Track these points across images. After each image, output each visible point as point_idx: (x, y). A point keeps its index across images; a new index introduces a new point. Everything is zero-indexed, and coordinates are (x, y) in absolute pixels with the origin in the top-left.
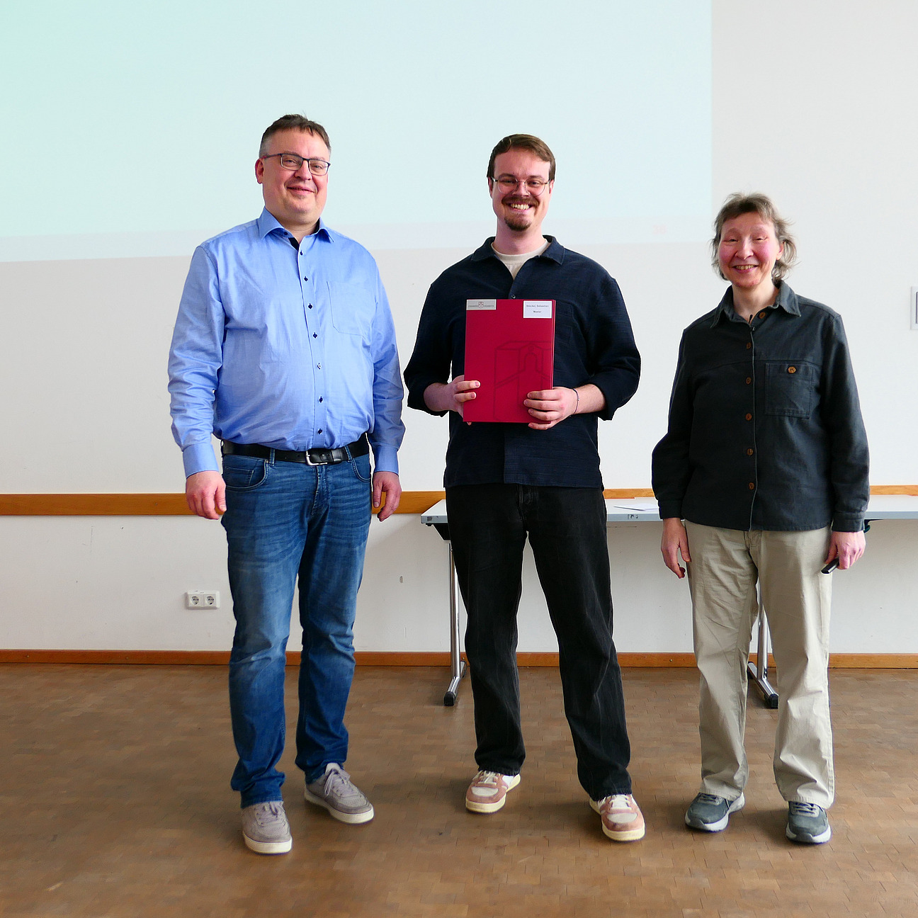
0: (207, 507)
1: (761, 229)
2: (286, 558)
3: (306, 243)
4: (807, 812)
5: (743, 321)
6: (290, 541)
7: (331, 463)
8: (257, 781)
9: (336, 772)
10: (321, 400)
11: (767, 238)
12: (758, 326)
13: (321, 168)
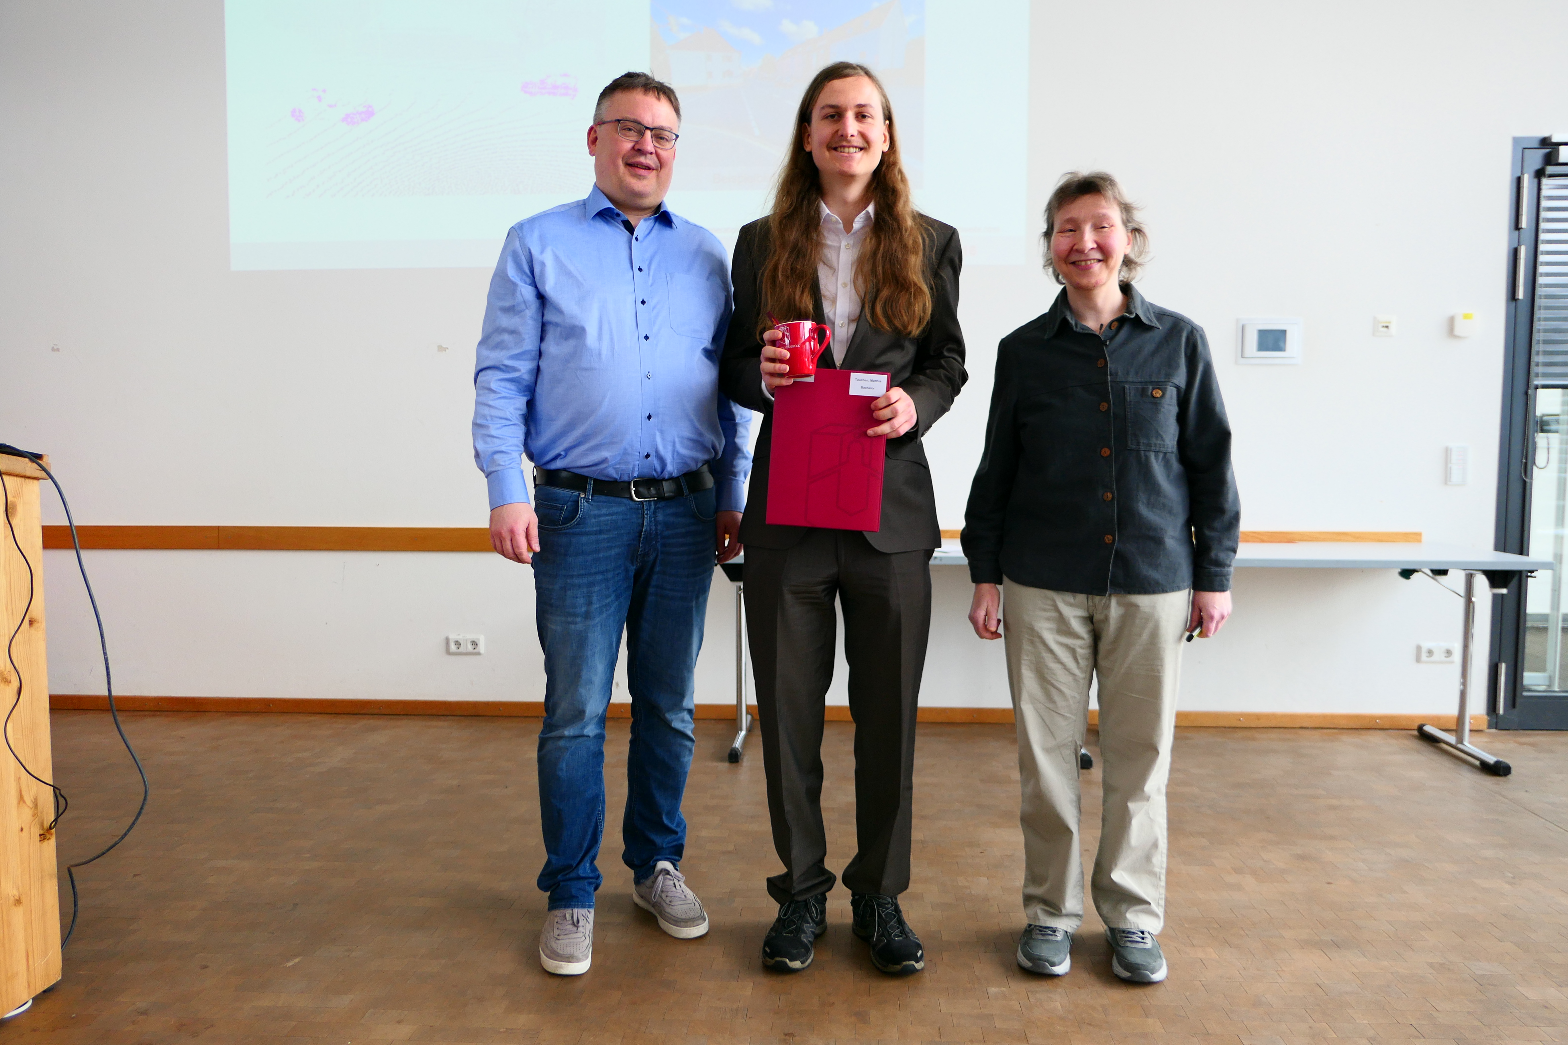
0: (518, 547)
1: (1104, 215)
2: (604, 615)
3: (642, 226)
4: (1139, 942)
5: (1092, 332)
7: (661, 498)
8: (564, 881)
9: (667, 872)
10: (649, 417)
11: (1112, 226)
12: (1112, 339)
13: (667, 140)
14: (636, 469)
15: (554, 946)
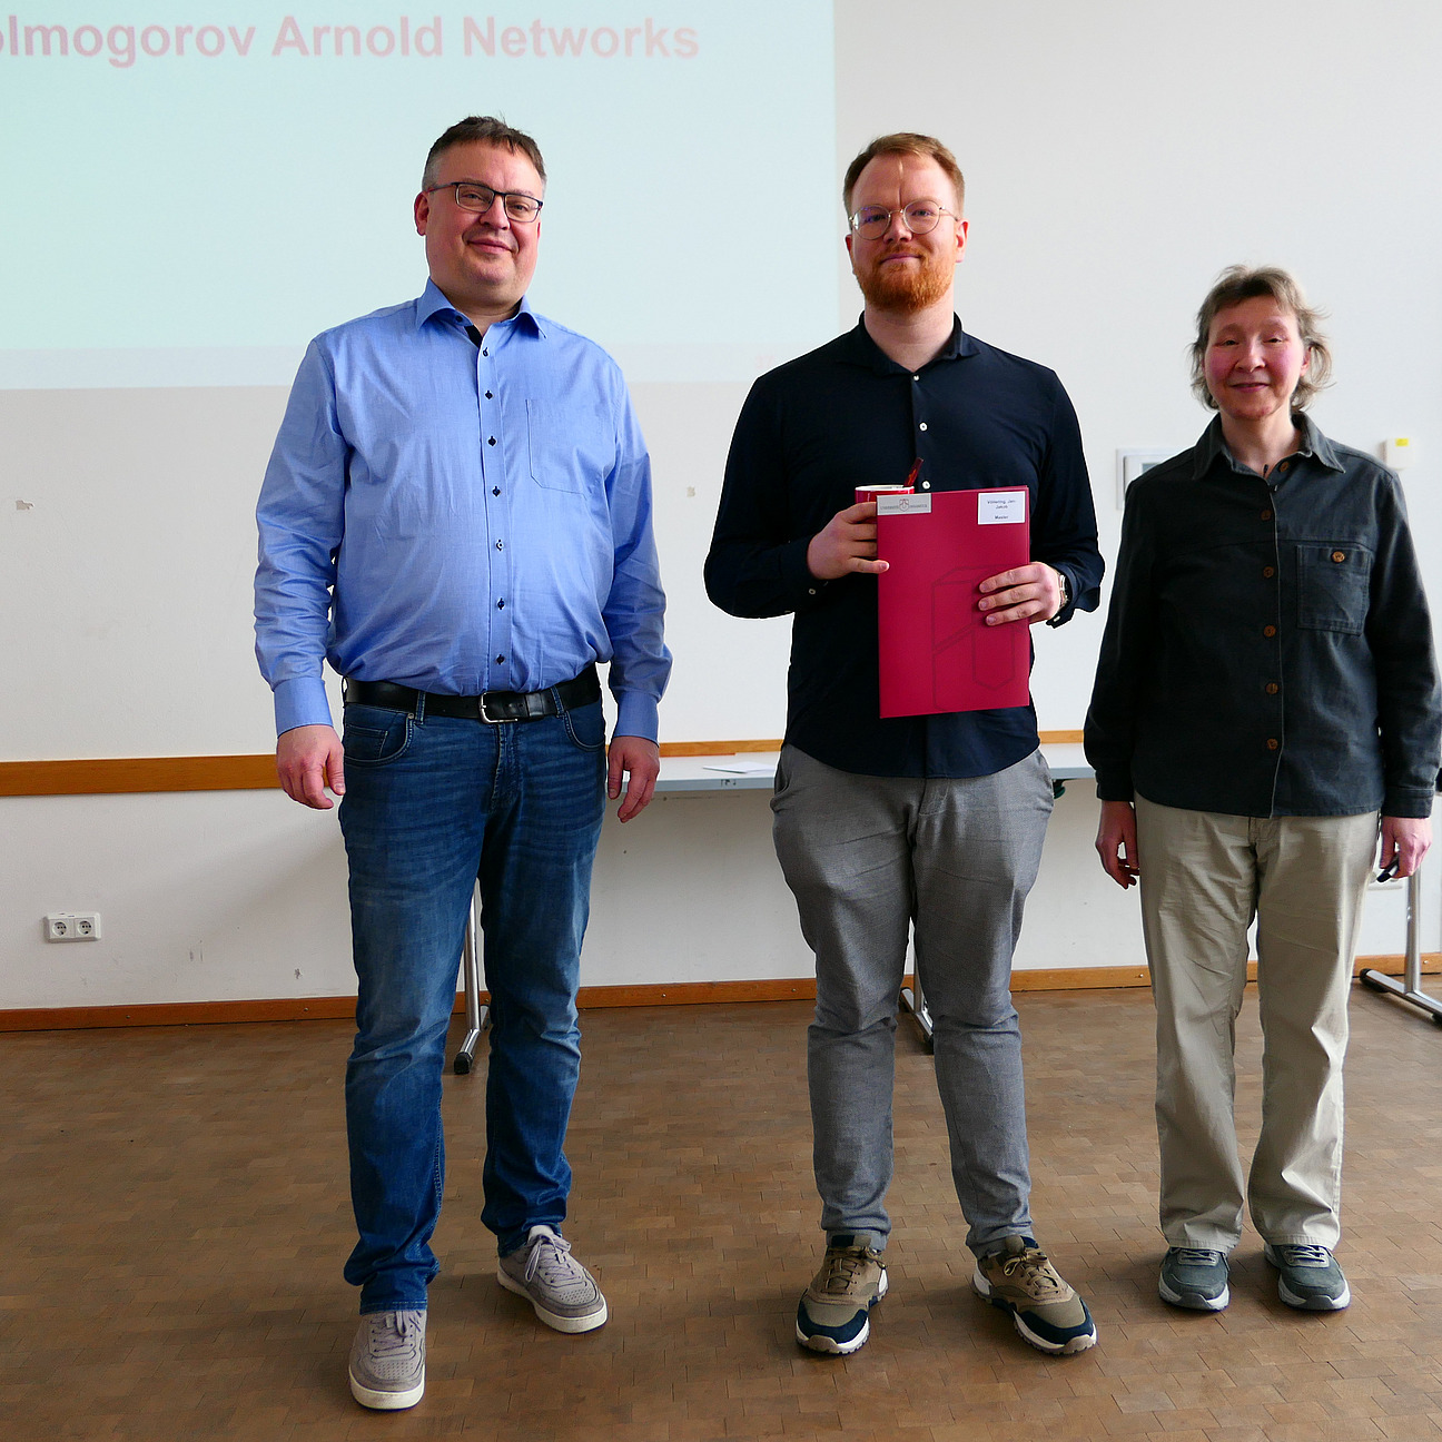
0: (311, 788)
1: (1277, 324)
3: (495, 335)
5: (1255, 474)
8: (382, 1269)
9: (547, 1241)
10: (501, 605)
12: (1281, 484)
13: (526, 210)
15: (371, 1368)
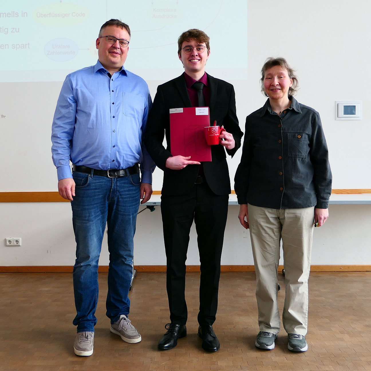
0: (68, 194)
1: (282, 73)
3: (114, 75)
4: (297, 337)
5: (277, 114)
6: (98, 212)
7: (119, 177)
8: (81, 321)
9: (125, 319)
10: (114, 147)
11: (285, 77)
12: (284, 117)
13: (125, 44)
14: (109, 166)
